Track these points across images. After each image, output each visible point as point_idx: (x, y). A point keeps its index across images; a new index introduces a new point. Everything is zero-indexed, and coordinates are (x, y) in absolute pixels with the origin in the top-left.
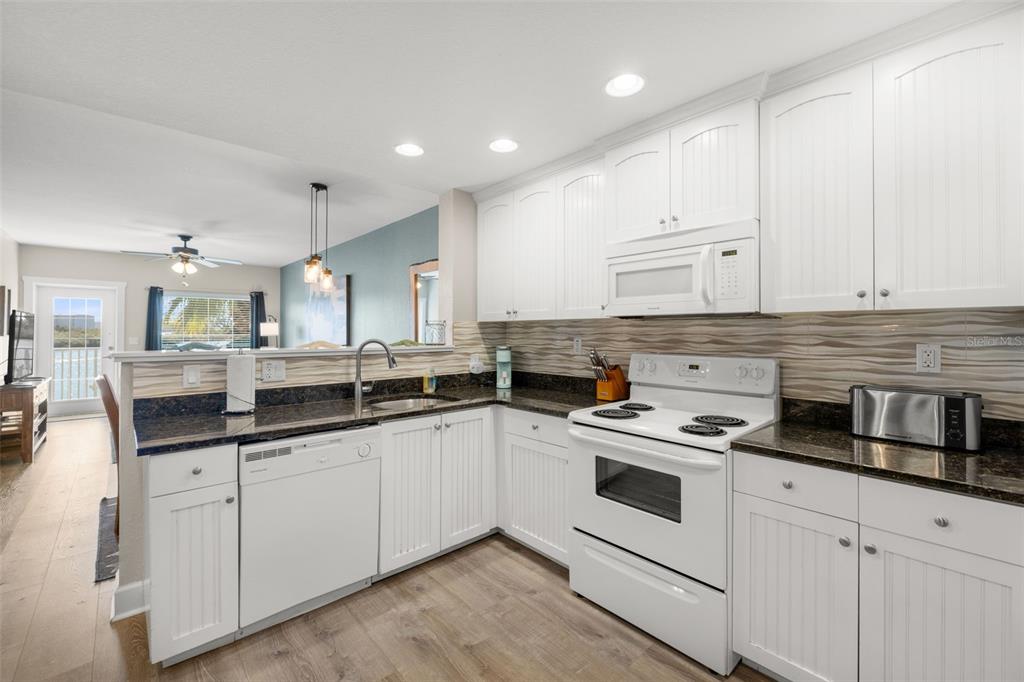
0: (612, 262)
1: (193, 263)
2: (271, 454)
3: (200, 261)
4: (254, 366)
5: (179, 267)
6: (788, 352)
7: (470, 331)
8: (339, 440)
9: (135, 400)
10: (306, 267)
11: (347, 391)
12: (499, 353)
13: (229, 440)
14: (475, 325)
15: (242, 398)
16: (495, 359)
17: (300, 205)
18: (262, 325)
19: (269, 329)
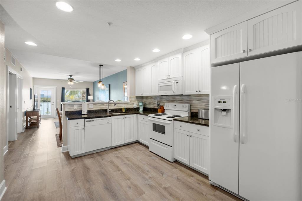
0: (159, 84)
1: (73, 82)
2: (90, 121)
3: (74, 81)
4: (87, 105)
5: (69, 83)
6: (192, 102)
7: (134, 98)
8: (103, 119)
9: (66, 112)
10: (98, 84)
11: (106, 111)
12: (140, 103)
13: (83, 118)
14: (135, 97)
15: (85, 111)
16: (139, 105)
17: (97, 69)
18: (89, 97)
19: (90, 98)
